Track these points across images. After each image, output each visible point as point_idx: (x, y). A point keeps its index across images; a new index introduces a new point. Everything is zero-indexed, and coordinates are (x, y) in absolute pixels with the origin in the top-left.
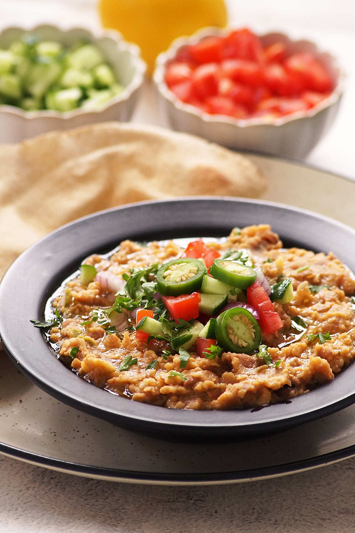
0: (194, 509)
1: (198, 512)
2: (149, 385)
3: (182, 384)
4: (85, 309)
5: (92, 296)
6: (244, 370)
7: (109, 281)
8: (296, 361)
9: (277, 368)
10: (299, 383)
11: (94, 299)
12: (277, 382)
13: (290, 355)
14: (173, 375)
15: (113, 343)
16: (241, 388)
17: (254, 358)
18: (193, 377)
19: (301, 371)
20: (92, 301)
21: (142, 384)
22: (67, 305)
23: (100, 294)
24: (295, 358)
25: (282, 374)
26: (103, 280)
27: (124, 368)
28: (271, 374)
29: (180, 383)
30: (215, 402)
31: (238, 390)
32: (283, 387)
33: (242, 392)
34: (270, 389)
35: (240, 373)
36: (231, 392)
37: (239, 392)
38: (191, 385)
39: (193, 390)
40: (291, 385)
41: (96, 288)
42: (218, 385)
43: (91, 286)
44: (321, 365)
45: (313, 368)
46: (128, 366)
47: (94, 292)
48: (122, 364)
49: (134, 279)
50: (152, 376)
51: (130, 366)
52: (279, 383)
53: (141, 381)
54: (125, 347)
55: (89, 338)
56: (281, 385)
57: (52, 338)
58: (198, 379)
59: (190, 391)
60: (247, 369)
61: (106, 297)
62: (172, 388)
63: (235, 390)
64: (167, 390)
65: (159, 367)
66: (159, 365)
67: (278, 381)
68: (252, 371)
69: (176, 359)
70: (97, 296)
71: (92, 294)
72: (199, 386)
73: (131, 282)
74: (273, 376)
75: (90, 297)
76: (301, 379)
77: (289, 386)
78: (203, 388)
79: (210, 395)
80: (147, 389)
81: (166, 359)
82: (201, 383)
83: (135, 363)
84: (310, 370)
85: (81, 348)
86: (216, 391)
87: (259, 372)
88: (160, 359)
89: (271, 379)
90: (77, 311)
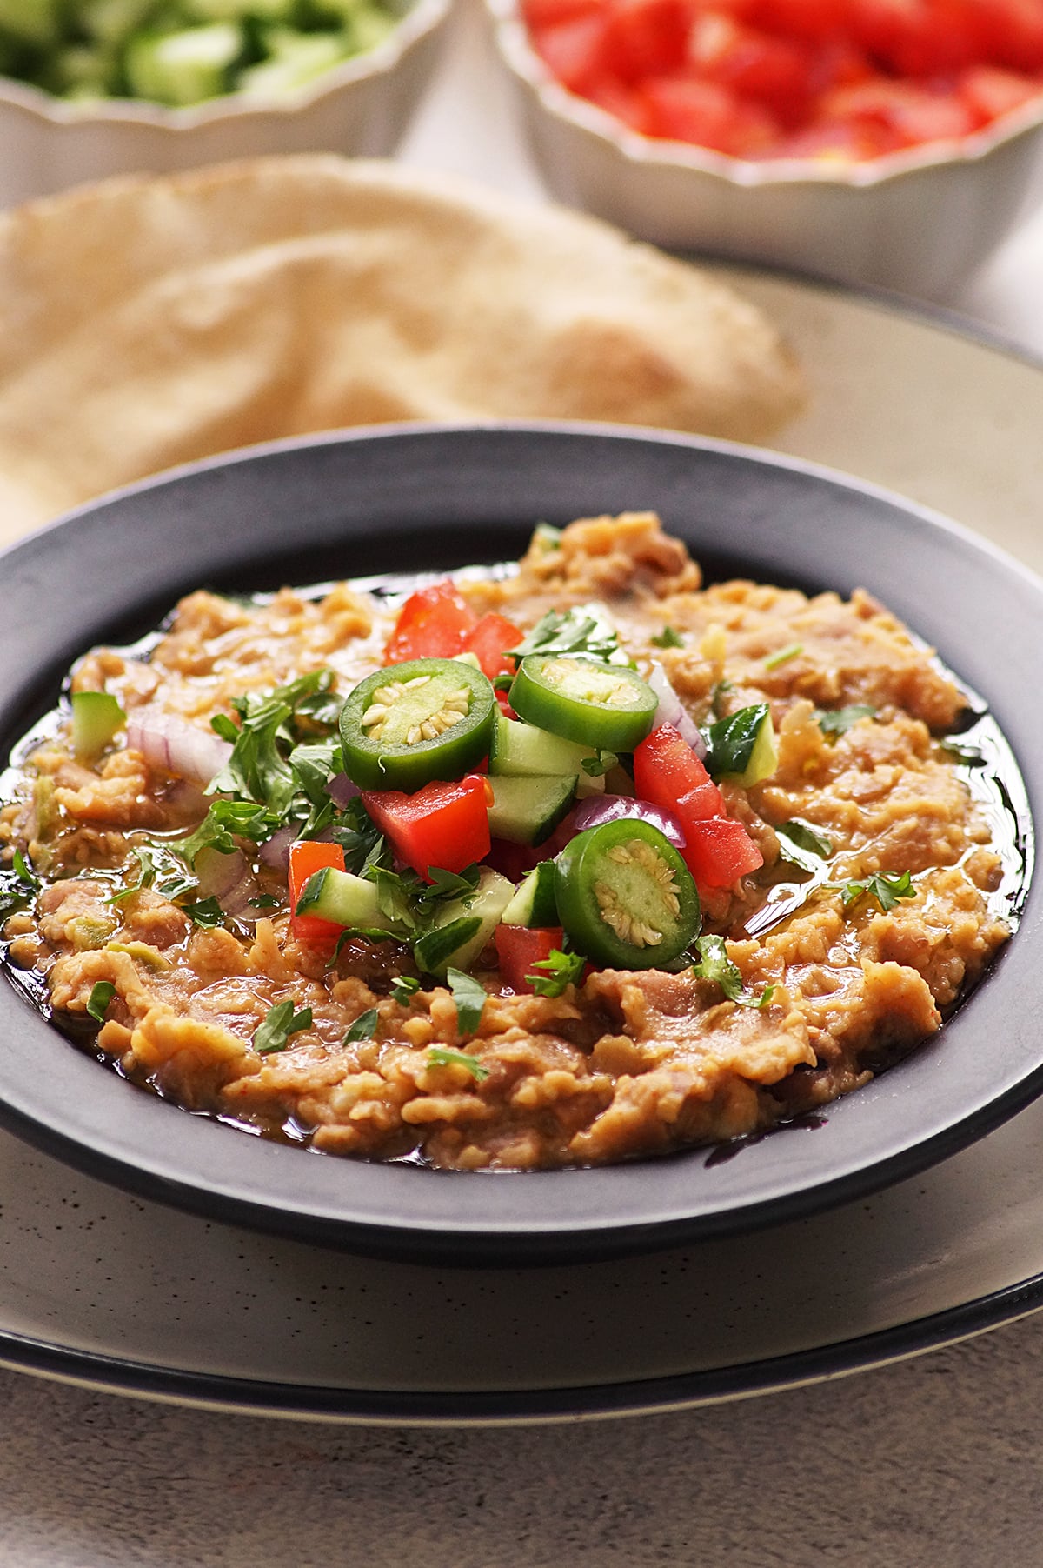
0: (410, 1490)
1: (422, 1501)
2: (365, 1096)
3: (470, 1088)
4: (107, 845)
5: (126, 799)
6: (662, 1024)
7: (172, 745)
8: (817, 977)
9: (764, 1011)
10: (839, 1051)
11: (134, 809)
12: (774, 1059)
13: (797, 959)
14: (442, 1062)
15: (221, 959)
16: (667, 1091)
17: (685, 979)
18: (506, 1063)
19: (840, 1011)
20: (127, 816)
21: (339, 1096)
22: (45, 835)
23: (147, 790)
24: (812, 968)
25: (785, 1031)
26: (153, 741)
27: (273, 1042)
28: (749, 1033)
29: (464, 1082)
30: (583, 1137)
31: (657, 1095)
32: (791, 1070)
33: (671, 1101)
34: (751, 1082)
35: (651, 1037)
36: (635, 1103)
37: (662, 1102)
38: (500, 1090)
39: (506, 1103)
40: (815, 1065)
41: (135, 772)
42: (588, 1082)
43: (117, 765)
44: (903, 988)
45: (876, 1000)
46: (283, 1037)
47: (131, 784)
48: (264, 1030)
49: (257, 732)
50: (368, 1066)
51: (291, 1033)
52: (781, 1062)
53: (336, 1084)
54: (261, 970)
55: (139, 946)
56: (788, 1066)
57: (16, 953)
58: (522, 1069)
59: (500, 1108)
60: (671, 1020)
61: (168, 797)
62: (444, 1106)
63: (647, 1095)
64: (428, 1111)
65: (384, 1033)
66: (384, 1025)
67: (778, 1054)
68: (686, 1025)
69: (439, 1001)
70: (141, 799)
71: (123, 792)
72: (527, 1091)
73: (248, 744)
74: (756, 1037)
75: (119, 805)
76: (842, 1038)
77: (810, 1067)
78: (541, 1096)
79: (566, 1116)
80: (360, 1111)
81: (405, 1003)
82: (532, 1079)
83: (306, 1022)
84: (870, 1005)
85: (123, 983)
86: (582, 1101)
87: (711, 1026)
88: (385, 1007)
89: (753, 1049)
90: (82, 853)
